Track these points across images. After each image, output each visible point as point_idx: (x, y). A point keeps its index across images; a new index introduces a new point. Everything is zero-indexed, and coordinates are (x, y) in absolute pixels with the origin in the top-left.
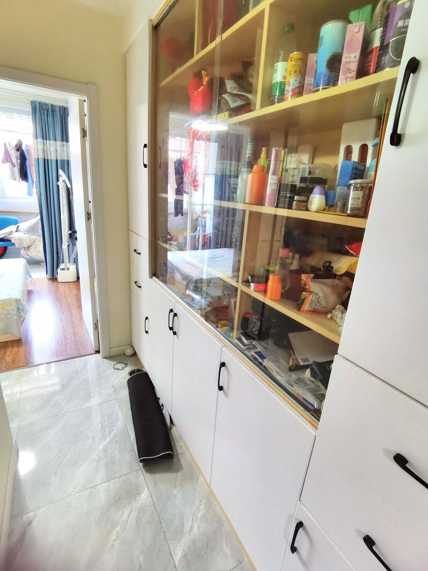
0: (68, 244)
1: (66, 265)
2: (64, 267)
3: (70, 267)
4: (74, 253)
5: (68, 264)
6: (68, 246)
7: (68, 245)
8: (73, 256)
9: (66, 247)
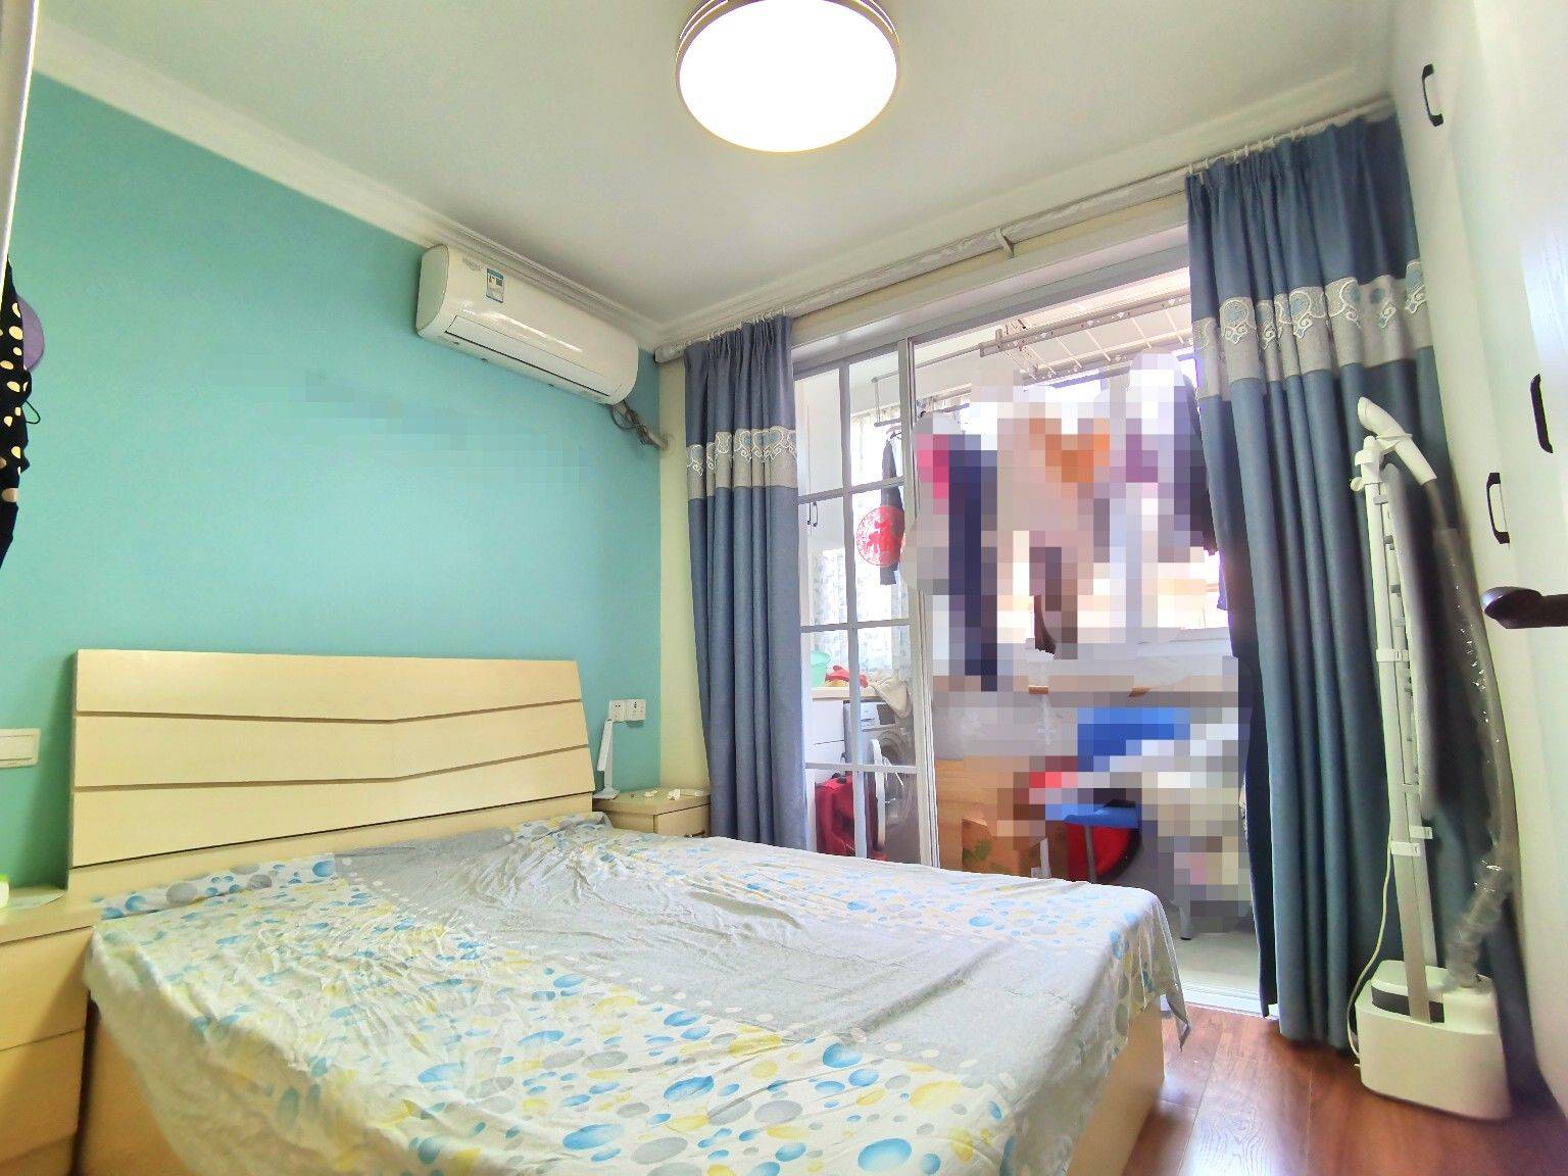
0: (1431, 837)
1: (1417, 979)
2: (1401, 989)
3: (1448, 999)
4: (1477, 904)
5: (1434, 977)
6: (1432, 848)
7: (1427, 841)
8: (1470, 919)
9: (1417, 851)
